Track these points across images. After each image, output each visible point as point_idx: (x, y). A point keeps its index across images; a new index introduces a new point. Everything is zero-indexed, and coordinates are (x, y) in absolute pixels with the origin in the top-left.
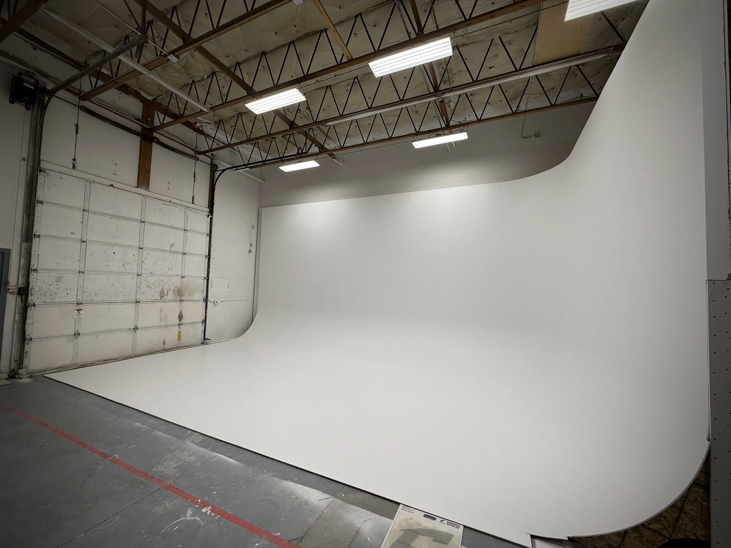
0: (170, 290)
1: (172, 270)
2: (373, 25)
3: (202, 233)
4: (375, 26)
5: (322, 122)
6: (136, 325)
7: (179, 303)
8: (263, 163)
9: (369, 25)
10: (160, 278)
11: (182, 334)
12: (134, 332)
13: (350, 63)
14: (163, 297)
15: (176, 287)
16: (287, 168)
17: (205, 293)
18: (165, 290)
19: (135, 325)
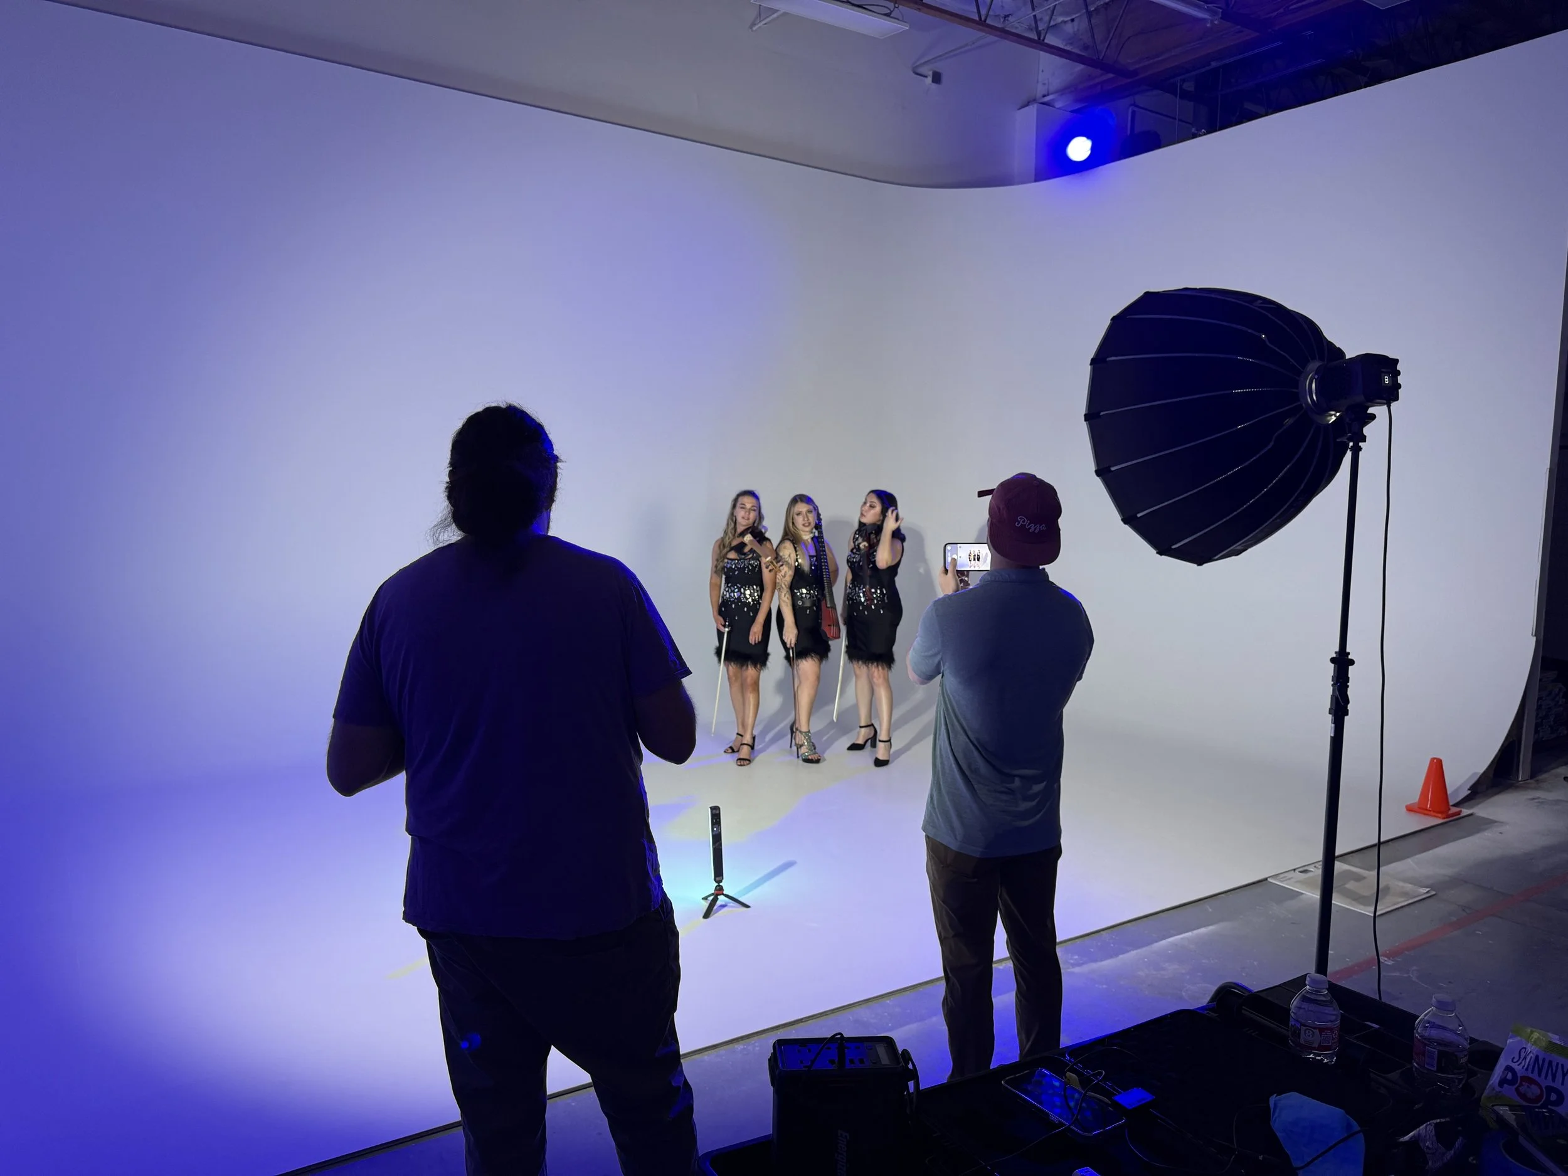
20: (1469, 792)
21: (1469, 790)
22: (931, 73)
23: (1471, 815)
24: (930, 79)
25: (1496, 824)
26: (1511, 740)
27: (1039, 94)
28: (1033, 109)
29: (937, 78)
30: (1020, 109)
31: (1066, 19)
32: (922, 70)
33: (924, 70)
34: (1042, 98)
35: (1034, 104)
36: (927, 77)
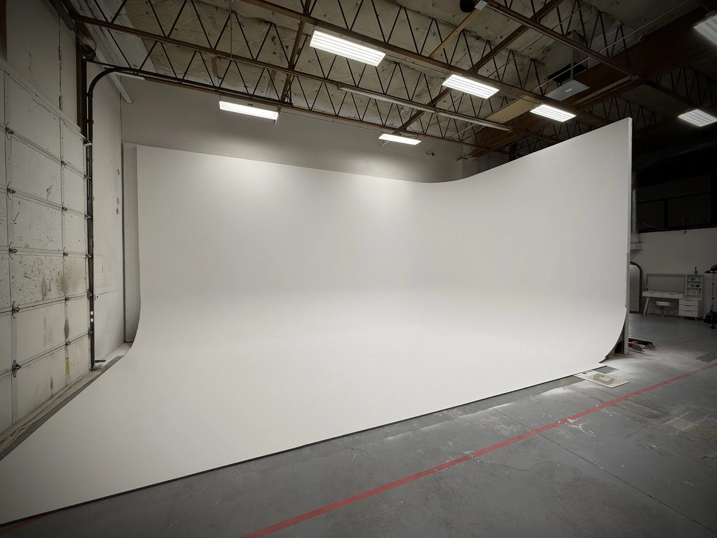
0: (52, 279)
1: (52, 241)
2: (433, 34)
3: (81, 173)
4: (434, 35)
5: (338, 83)
6: (15, 361)
7: (64, 304)
8: (216, 90)
9: (431, 32)
10: (38, 257)
11: (70, 360)
12: (13, 376)
13: (428, 60)
14: (45, 295)
15: (59, 274)
16: (226, 106)
17: (88, 282)
18: (46, 280)
19: (13, 361)
20: (605, 358)
21: (605, 357)
22: (431, 153)
23: (606, 366)
24: (431, 155)
25: (616, 370)
26: (620, 341)
27: (463, 155)
28: (461, 160)
29: (433, 154)
30: (457, 160)
31: (469, 136)
32: (428, 152)
33: (429, 152)
34: (464, 157)
35: (462, 159)
36: (430, 154)
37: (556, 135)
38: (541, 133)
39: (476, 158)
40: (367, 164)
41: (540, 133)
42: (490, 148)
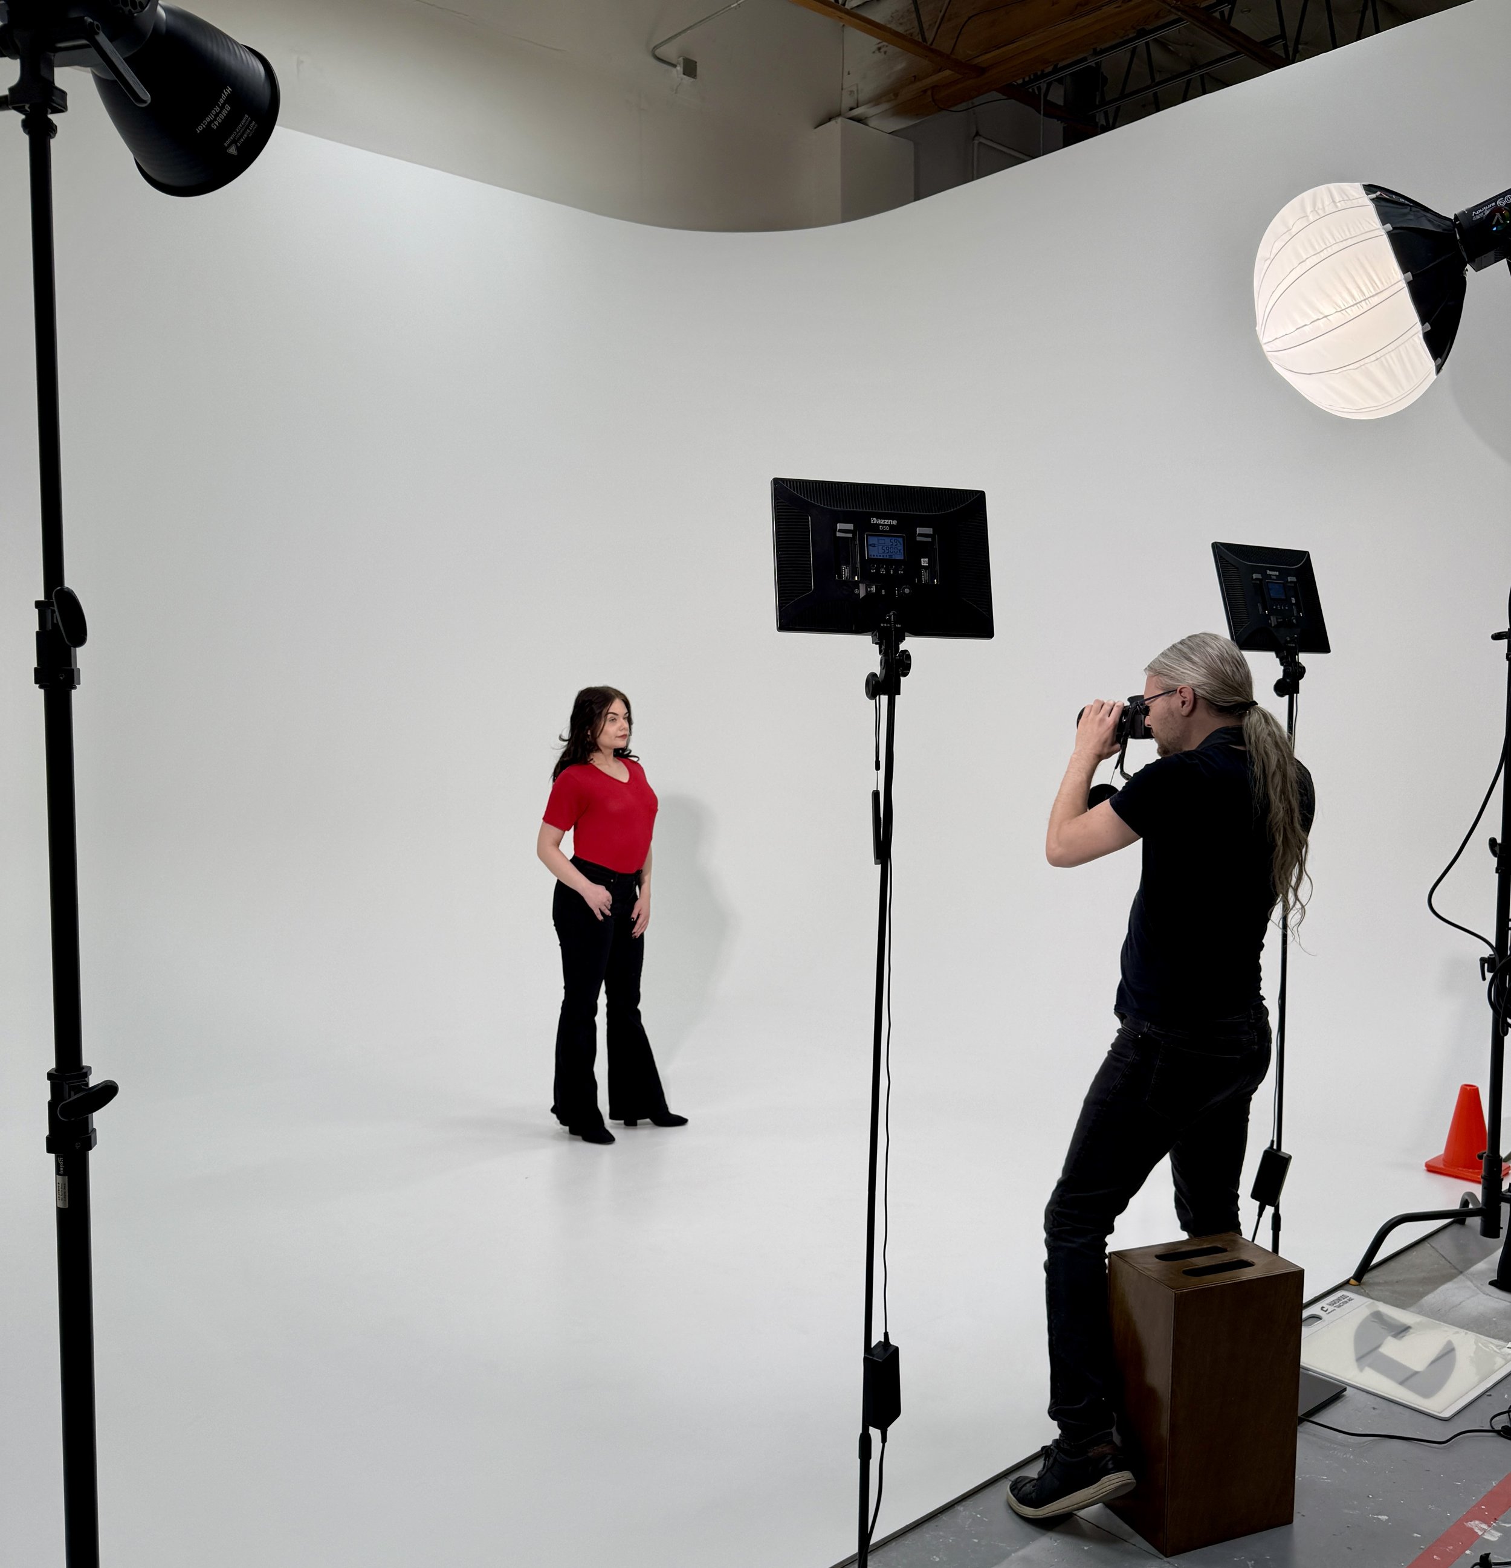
22: (681, 59)
24: (680, 69)
27: (847, 101)
28: (836, 124)
29: (690, 69)
30: (816, 124)
32: (666, 52)
33: (670, 51)
34: (851, 109)
35: (839, 120)
36: (674, 66)
37: (1283, 36)
38: (1222, 13)
39: (911, 123)
40: (300, 63)
41: (1217, 15)
42: (981, 71)
